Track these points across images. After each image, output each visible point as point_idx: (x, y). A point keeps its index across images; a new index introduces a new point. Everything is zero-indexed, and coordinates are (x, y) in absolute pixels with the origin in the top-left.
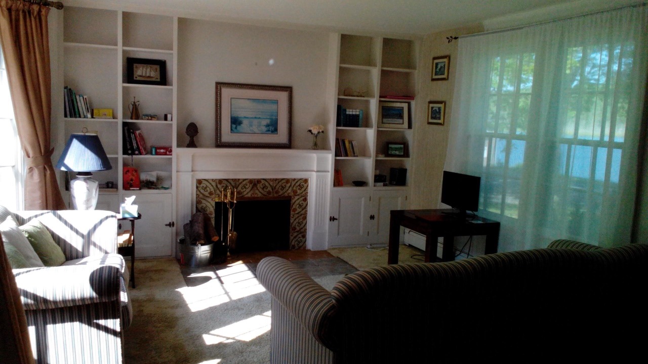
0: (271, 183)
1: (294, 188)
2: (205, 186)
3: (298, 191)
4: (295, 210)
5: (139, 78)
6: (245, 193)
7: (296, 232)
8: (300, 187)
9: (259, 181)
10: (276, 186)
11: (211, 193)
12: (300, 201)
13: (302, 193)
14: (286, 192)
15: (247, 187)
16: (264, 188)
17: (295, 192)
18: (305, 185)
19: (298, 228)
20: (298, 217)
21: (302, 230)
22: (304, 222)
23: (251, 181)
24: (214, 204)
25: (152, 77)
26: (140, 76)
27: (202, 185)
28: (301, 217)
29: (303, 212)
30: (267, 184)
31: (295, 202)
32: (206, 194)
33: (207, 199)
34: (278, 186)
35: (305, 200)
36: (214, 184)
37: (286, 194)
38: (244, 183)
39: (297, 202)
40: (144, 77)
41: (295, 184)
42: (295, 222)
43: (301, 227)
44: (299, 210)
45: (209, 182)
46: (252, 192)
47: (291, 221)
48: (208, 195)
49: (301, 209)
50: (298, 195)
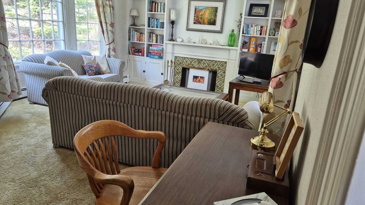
0: (208, 62)
1: (219, 66)
2: (178, 60)
3: (221, 68)
4: (219, 77)
5: (254, 14)
6: (195, 65)
7: (218, 88)
8: (222, 66)
9: (202, 60)
10: (210, 63)
11: (180, 63)
12: (222, 73)
13: (223, 69)
14: (215, 67)
15: (196, 62)
16: (204, 64)
17: (219, 68)
18: (225, 65)
19: (219, 87)
20: (220, 81)
21: (221, 88)
22: (223, 84)
23: (198, 60)
24: (181, 68)
25: (261, 13)
26: (255, 13)
27: (177, 59)
28: (221, 81)
29: (223, 78)
30: (205, 62)
31: (219, 73)
32: (179, 63)
33: (179, 65)
34: (211, 64)
35: (224, 73)
36: (182, 59)
37: (215, 69)
38: (195, 60)
39: (220, 73)
40: (257, 13)
41: (219, 64)
42: (218, 83)
43: (221, 86)
44: (220, 77)
45: (180, 58)
46: (198, 65)
47: (216, 83)
48: (179, 64)
49: (221, 77)
50: (221, 70)
